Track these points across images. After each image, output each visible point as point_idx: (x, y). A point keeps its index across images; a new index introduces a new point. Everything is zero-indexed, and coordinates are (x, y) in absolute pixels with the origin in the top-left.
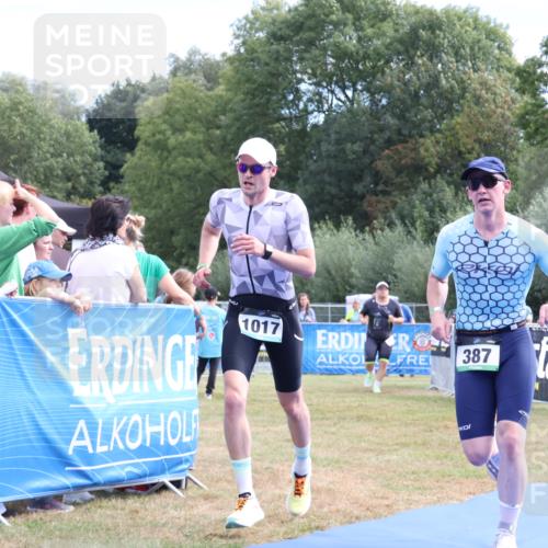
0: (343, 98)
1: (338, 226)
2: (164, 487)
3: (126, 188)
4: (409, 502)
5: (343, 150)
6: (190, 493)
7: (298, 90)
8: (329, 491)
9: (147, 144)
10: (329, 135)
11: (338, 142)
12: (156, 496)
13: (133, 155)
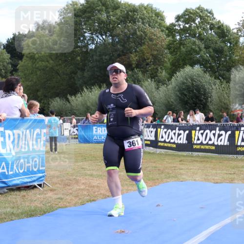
0: (102, 39)
2: (35, 187)
3: (20, 74)
4: (127, 190)
5: (102, 59)
6: (45, 189)
7: (84, 36)
8: (98, 186)
9: (27, 57)
10: (96, 53)
11: (100, 56)
12: (32, 190)
13: (22, 61)
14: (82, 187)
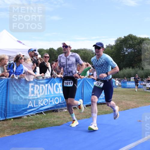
0: (130, 50)
1: (129, 68)
5: (130, 58)
7: (124, 49)
10: (128, 55)
14: (124, 104)
